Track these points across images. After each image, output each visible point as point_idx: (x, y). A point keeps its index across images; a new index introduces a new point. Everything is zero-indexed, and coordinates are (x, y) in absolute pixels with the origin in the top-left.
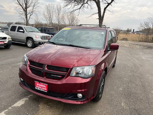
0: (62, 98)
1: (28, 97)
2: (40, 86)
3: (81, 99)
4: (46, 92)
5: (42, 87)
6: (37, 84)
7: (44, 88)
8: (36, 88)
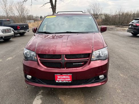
0: (87, 83)
1: (39, 94)
2: (62, 78)
3: (103, 79)
4: (71, 82)
5: (64, 79)
6: (59, 77)
7: (68, 78)
8: (57, 81)
